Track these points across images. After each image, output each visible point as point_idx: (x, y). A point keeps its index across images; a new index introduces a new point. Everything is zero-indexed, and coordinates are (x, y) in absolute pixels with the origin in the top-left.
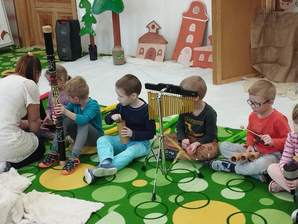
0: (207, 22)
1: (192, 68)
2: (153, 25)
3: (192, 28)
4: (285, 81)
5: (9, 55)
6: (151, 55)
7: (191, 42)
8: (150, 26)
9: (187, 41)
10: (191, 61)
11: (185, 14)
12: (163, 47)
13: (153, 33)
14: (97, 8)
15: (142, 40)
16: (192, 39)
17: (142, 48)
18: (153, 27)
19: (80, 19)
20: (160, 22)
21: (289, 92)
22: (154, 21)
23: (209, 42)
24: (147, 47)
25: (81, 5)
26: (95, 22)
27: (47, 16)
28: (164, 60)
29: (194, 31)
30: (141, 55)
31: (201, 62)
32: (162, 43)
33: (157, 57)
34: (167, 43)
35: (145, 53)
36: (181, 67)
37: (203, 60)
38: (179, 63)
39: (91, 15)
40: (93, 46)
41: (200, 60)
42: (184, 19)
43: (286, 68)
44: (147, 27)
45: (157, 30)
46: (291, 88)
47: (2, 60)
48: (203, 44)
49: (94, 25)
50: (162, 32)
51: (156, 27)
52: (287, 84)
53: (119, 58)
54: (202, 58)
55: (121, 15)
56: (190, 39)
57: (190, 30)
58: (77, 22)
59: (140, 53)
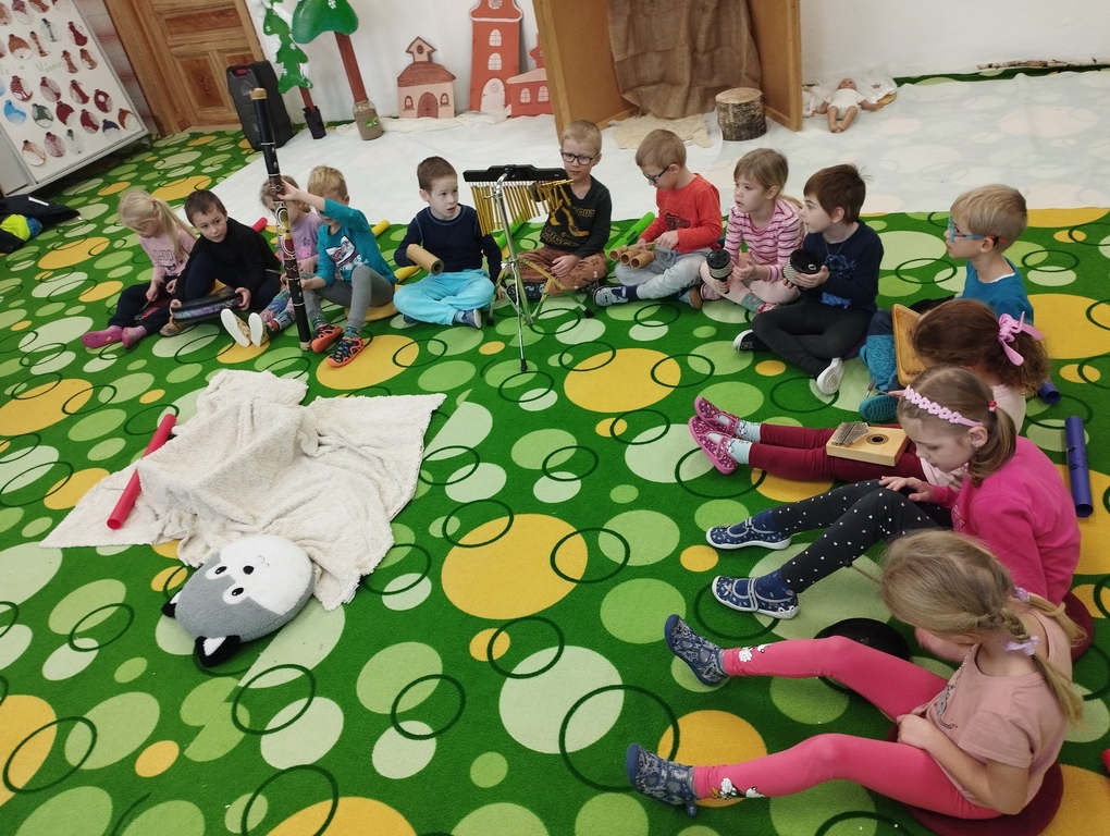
0: (521, 21)
1: (511, 120)
2: (419, 46)
3: (495, 39)
4: (684, 114)
5: (148, 157)
6: (428, 108)
7: (499, 67)
8: (414, 49)
9: (490, 68)
10: (506, 106)
11: (474, 14)
12: (447, 87)
13: (422, 63)
14: (303, 30)
15: (404, 80)
16: (500, 62)
17: (408, 97)
18: (420, 50)
19: (272, 58)
20: (432, 37)
21: (697, 134)
22: (418, 38)
23: (532, 62)
24: (417, 92)
25: (268, 29)
26: (304, 59)
27: (197, 61)
28: (457, 114)
29: (499, 44)
30: (409, 112)
31: (526, 104)
32: (444, 80)
33: (441, 110)
34: (454, 78)
35: (416, 106)
36: (492, 122)
37: (528, 100)
38: (485, 114)
39: (293, 47)
40: (313, 109)
41: (523, 101)
42: (475, 25)
43: (684, 89)
44: (408, 51)
45: (429, 54)
46: (698, 126)
47: (137, 170)
48: (522, 68)
49: (304, 68)
50: (439, 58)
51: (427, 49)
52: (689, 119)
53: (370, 125)
54: (525, 97)
55: (352, 37)
56: (495, 62)
57: (492, 44)
58: (267, 64)
59: (408, 108)
